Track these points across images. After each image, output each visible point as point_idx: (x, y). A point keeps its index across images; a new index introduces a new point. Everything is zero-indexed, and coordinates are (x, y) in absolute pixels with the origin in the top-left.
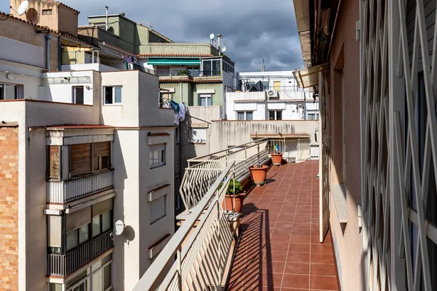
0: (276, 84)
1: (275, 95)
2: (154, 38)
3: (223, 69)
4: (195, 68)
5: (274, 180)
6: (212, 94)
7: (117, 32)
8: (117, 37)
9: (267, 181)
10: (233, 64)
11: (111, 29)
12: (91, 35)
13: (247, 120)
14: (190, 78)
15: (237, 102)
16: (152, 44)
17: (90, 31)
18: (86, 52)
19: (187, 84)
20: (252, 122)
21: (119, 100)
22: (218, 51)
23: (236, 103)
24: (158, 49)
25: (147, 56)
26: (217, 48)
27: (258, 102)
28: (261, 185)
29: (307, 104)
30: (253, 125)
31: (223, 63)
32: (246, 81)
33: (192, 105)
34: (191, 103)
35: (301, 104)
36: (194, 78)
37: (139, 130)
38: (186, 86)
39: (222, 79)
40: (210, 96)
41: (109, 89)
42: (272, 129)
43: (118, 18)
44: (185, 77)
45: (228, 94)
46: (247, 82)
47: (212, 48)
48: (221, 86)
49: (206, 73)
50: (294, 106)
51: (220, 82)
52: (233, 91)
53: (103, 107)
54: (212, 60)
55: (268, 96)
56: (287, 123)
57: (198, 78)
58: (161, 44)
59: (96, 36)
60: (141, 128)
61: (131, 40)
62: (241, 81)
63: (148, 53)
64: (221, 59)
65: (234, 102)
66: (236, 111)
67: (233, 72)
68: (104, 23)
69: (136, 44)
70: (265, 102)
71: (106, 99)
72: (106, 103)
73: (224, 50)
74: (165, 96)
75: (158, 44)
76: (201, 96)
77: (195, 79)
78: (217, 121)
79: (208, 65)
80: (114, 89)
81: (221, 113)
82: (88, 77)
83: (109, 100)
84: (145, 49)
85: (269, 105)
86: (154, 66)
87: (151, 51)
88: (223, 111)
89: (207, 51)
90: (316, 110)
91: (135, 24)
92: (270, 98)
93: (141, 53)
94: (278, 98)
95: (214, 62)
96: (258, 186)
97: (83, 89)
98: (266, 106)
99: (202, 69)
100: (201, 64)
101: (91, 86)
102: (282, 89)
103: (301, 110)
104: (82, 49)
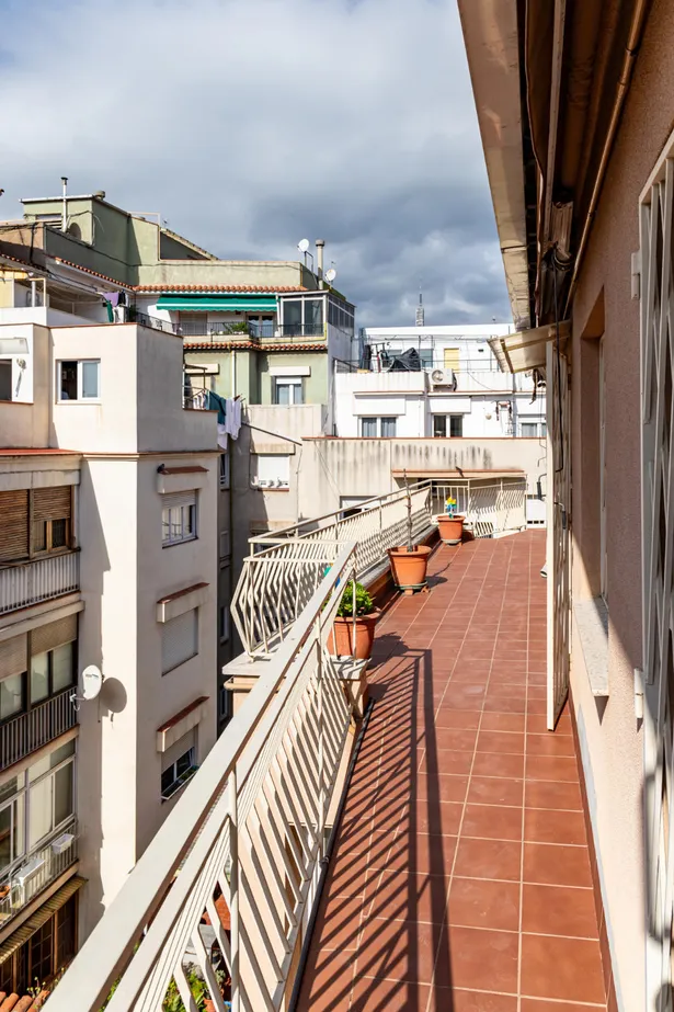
0: (450, 355)
1: (448, 381)
2: (172, 248)
3: (329, 321)
4: (265, 318)
5: (444, 580)
6: (303, 376)
7: (87, 236)
8: (88, 247)
9: (428, 582)
10: (351, 308)
11: (74, 229)
12: (28, 243)
13: (383, 438)
14: (255, 340)
15: (359, 396)
16: (168, 262)
17: (27, 233)
18: (17, 282)
19: (247, 354)
20: (395, 442)
21: (91, 392)
22: (318, 279)
23: (357, 397)
24: (182, 275)
25: (156, 290)
26: (316, 272)
27: (409, 397)
28: (415, 591)
29: (518, 400)
30: (397, 447)
31: (330, 306)
32: (380, 347)
33: (259, 402)
34: (256, 398)
35: (506, 400)
36: (263, 340)
37: (138, 460)
38: (244, 359)
39: (326, 343)
40: (299, 381)
41: (69, 367)
42: (439, 457)
43: (90, 202)
44: (242, 338)
45: (339, 377)
46: (383, 351)
47: (304, 271)
48: (325, 359)
49: (291, 329)
50: (490, 406)
51: (322, 350)
52: (351, 370)
53: (55, 408)
54: (303, 299)
55: (432, 383)
56: (476, 444)
57: (272, 340)
58: (188, 262)
59: (39, 243)
60: (143, 455)
61: (119, 252)
62: (369, 347)
63: (157, 282)
64: (324, 298)
65: (354, 395)
66: (359, 416)
67: (352, 326)
68: (60, 214)
69: (132, 262)
70: (423, 396)
71: (63, 390)
72: (63, 398)
73: (330, 276)
74: (196, 383)
75: (181, 262)
76: (279, 381)
77: (266, 342)
78: (314, 439)
79: (294, 311)
80: (80, 367)
81: (324, 420)
82: (23, 340)
83: (69, 390)
84: (153, 272)
85: (432, 401)
86: (172, 312)
87: (164, 278)
88: (327, 415)
89: (293, 280)
90: (541, 415)
91: (129, 217)
92: (437, 387)
93: (142, 283)
94: (454, 387)
95: (309, 305)
96: (409, 593)
97: (10, 366)
98: (427, 407)
99: (280, 320)
100: (279, 308)
101: (29, 359)
102: (463, 365)
103: (505, 414)
104: (9, 275)
